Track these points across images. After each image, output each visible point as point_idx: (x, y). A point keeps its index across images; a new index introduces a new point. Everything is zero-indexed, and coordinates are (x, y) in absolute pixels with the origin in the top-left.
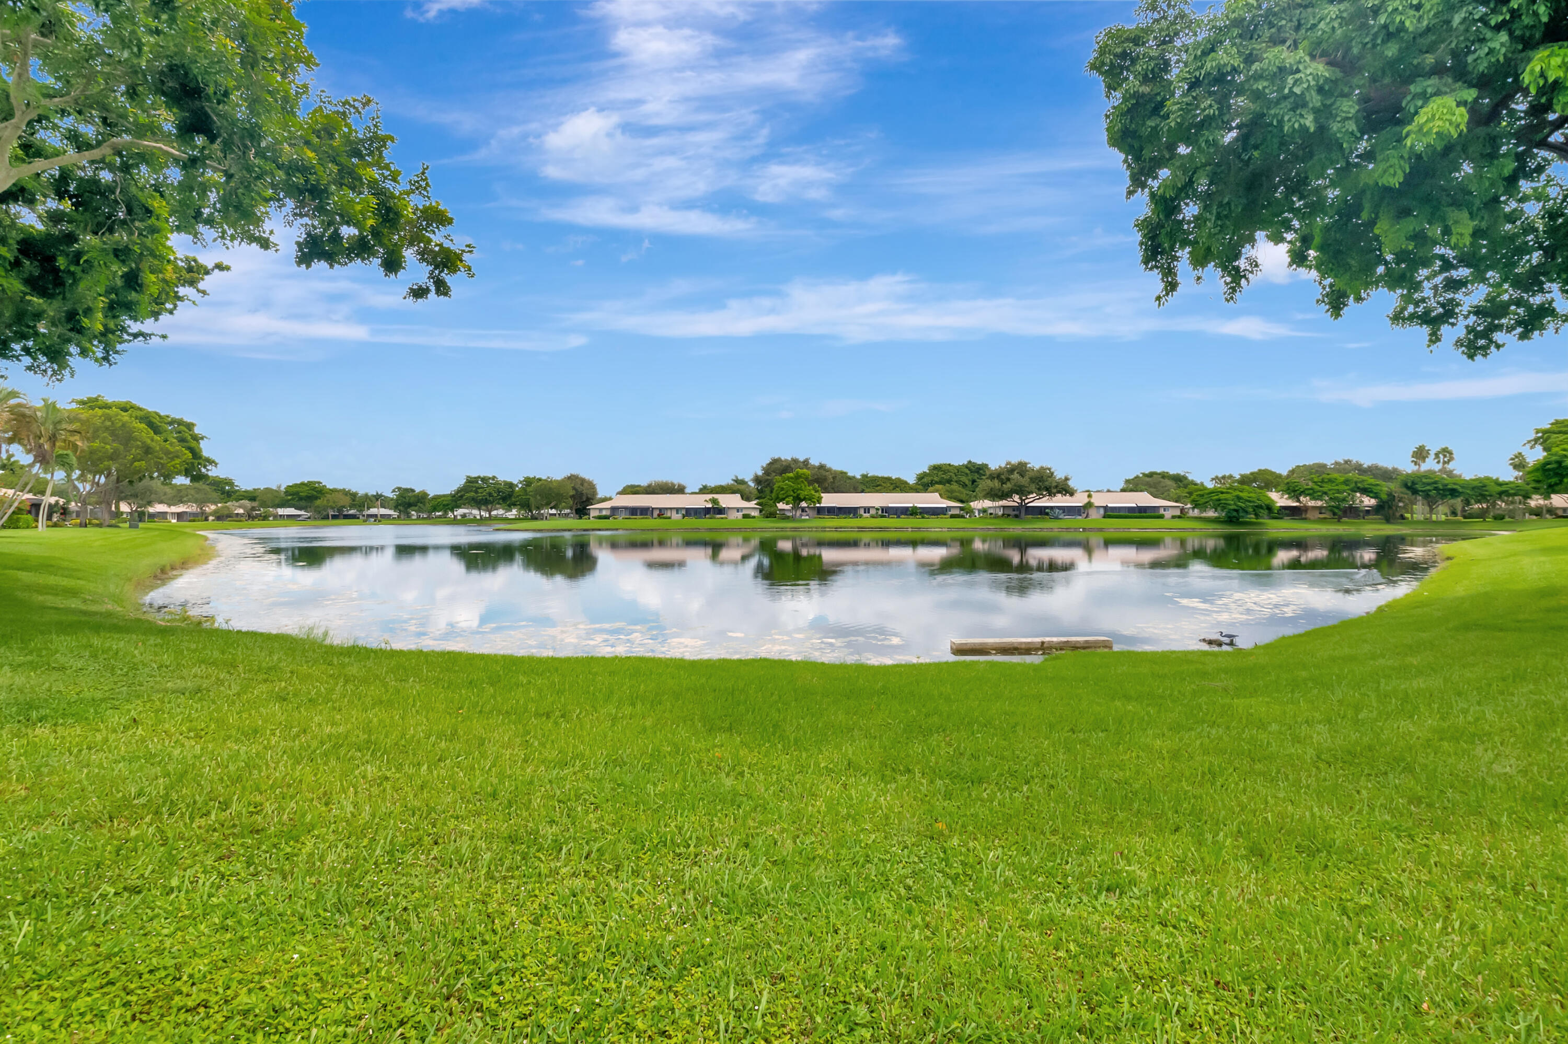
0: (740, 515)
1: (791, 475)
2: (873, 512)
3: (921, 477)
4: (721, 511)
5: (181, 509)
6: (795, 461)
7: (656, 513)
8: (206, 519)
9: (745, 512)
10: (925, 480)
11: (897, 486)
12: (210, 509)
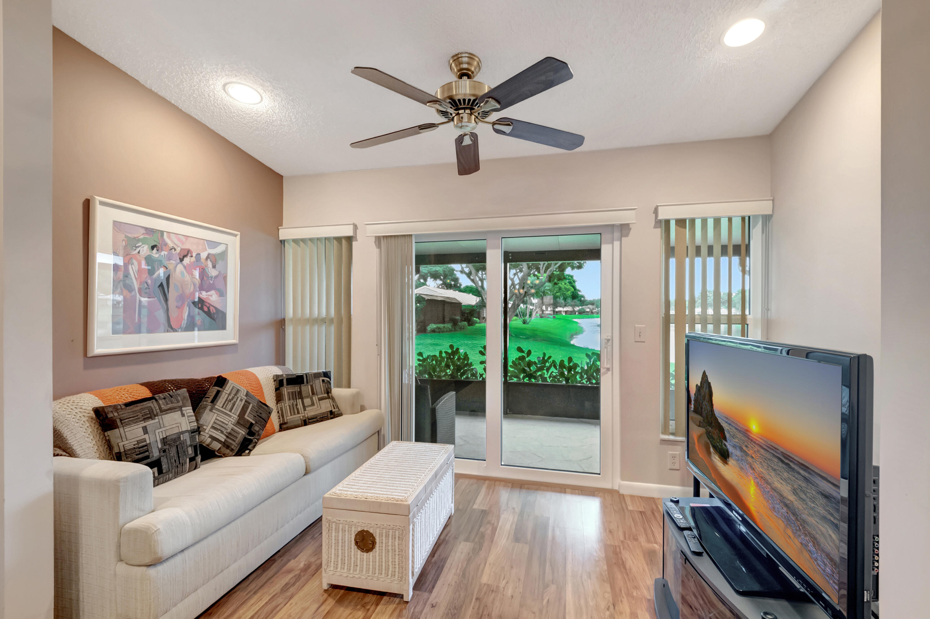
5: (566, 309)
8: (575, 314)
12: (577, 309)
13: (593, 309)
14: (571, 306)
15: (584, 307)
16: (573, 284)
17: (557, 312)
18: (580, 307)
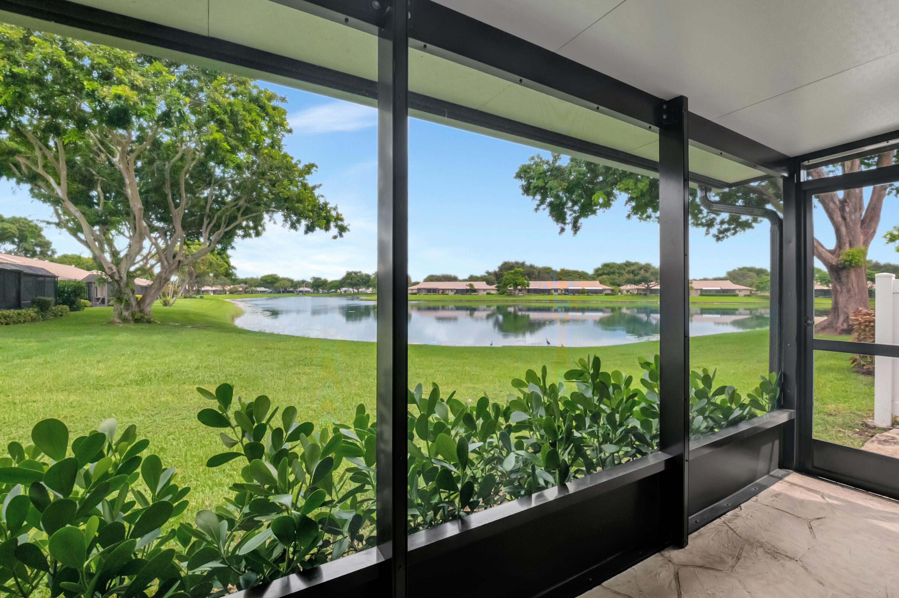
0: (485, 293)
1: (512, 271)
2: (559, 292)
3: (597, 271)
4: (475, 291)
5: (214, 289)
6: (517, 263)
7: (440, 292)
8: (226, 293)
9: (488, 291)
10: (600, 272)
11: (582, 276)
12: (228, 288)
13: (246, 288)
14: (221, 284)
15: (236, 286)
16: (227, 260)
17: (203, 292)
18: (232, 286)
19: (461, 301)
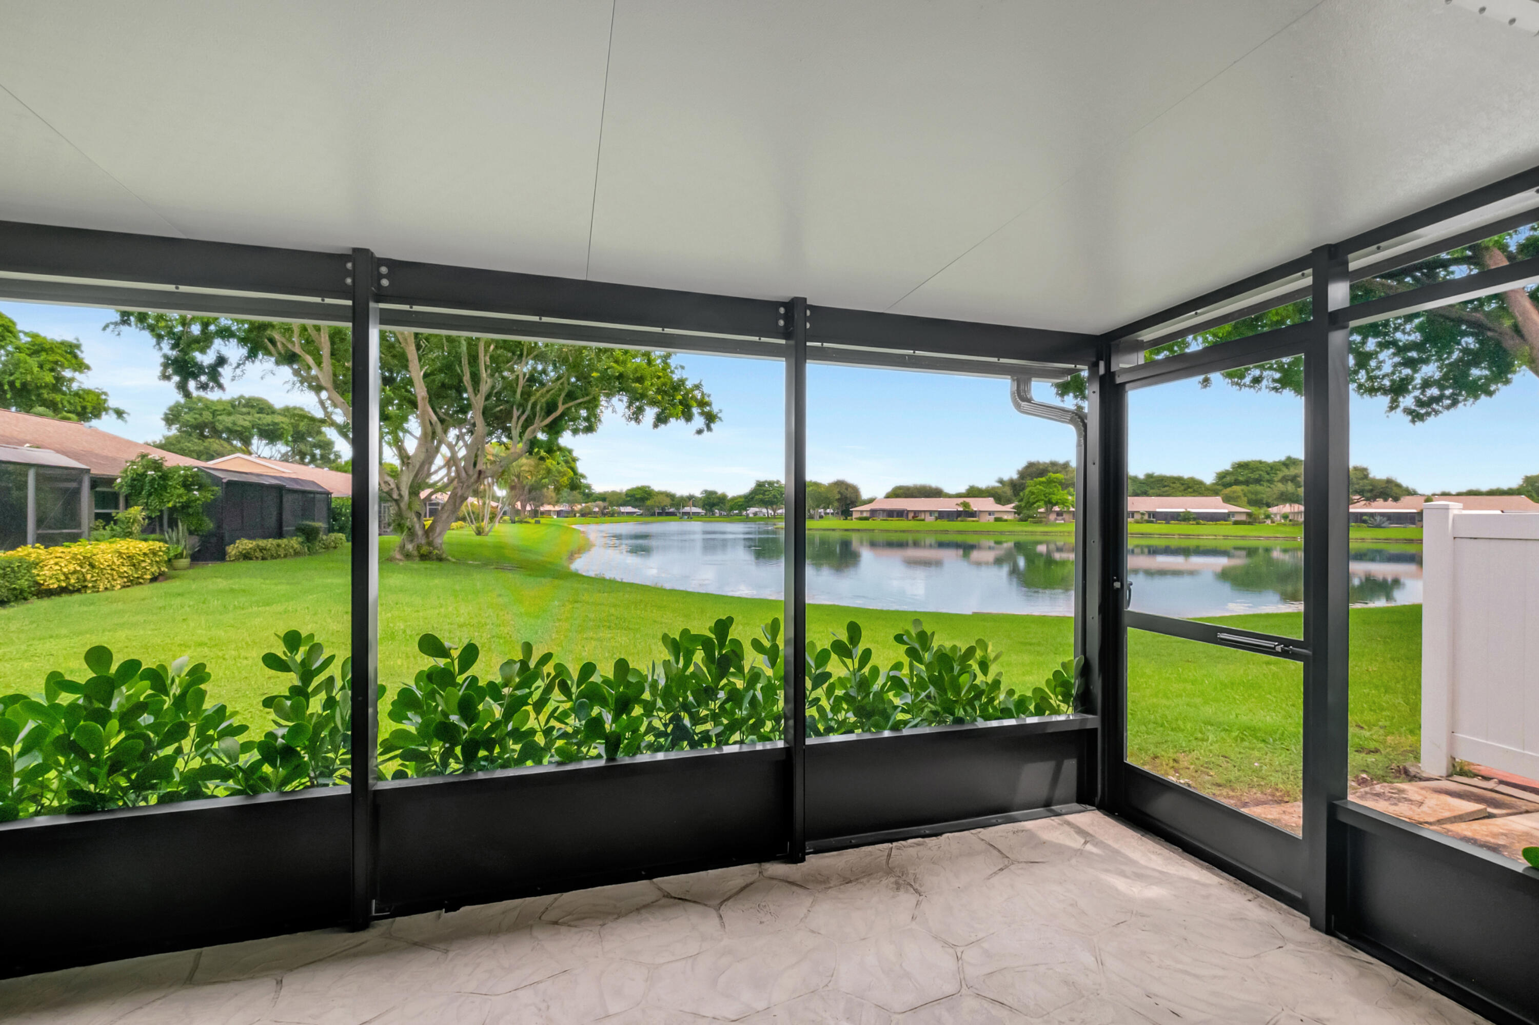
0: (992, 517)
1: (1043, 479)
2: (1137, 517)
3: (1222, 476)
4: (973, 514)
5: (557, 508)
6: (1053, 464)
7: (911, 515)
8: (575, 516)
9: (997, 515)
10: (1228, 479)
11: (1191, 487)
12: (578, 507)
13: (605, 508)
14: (568, 502)
15: (589, 504)
16: (573, 464)
17: (542, 513)
18: (583, 505)
19: (946, 532)
